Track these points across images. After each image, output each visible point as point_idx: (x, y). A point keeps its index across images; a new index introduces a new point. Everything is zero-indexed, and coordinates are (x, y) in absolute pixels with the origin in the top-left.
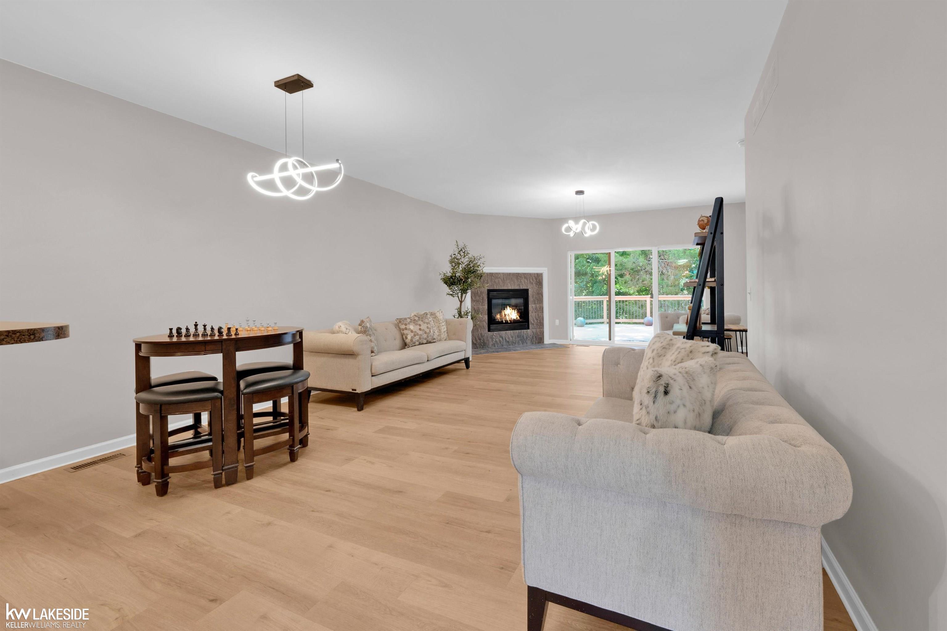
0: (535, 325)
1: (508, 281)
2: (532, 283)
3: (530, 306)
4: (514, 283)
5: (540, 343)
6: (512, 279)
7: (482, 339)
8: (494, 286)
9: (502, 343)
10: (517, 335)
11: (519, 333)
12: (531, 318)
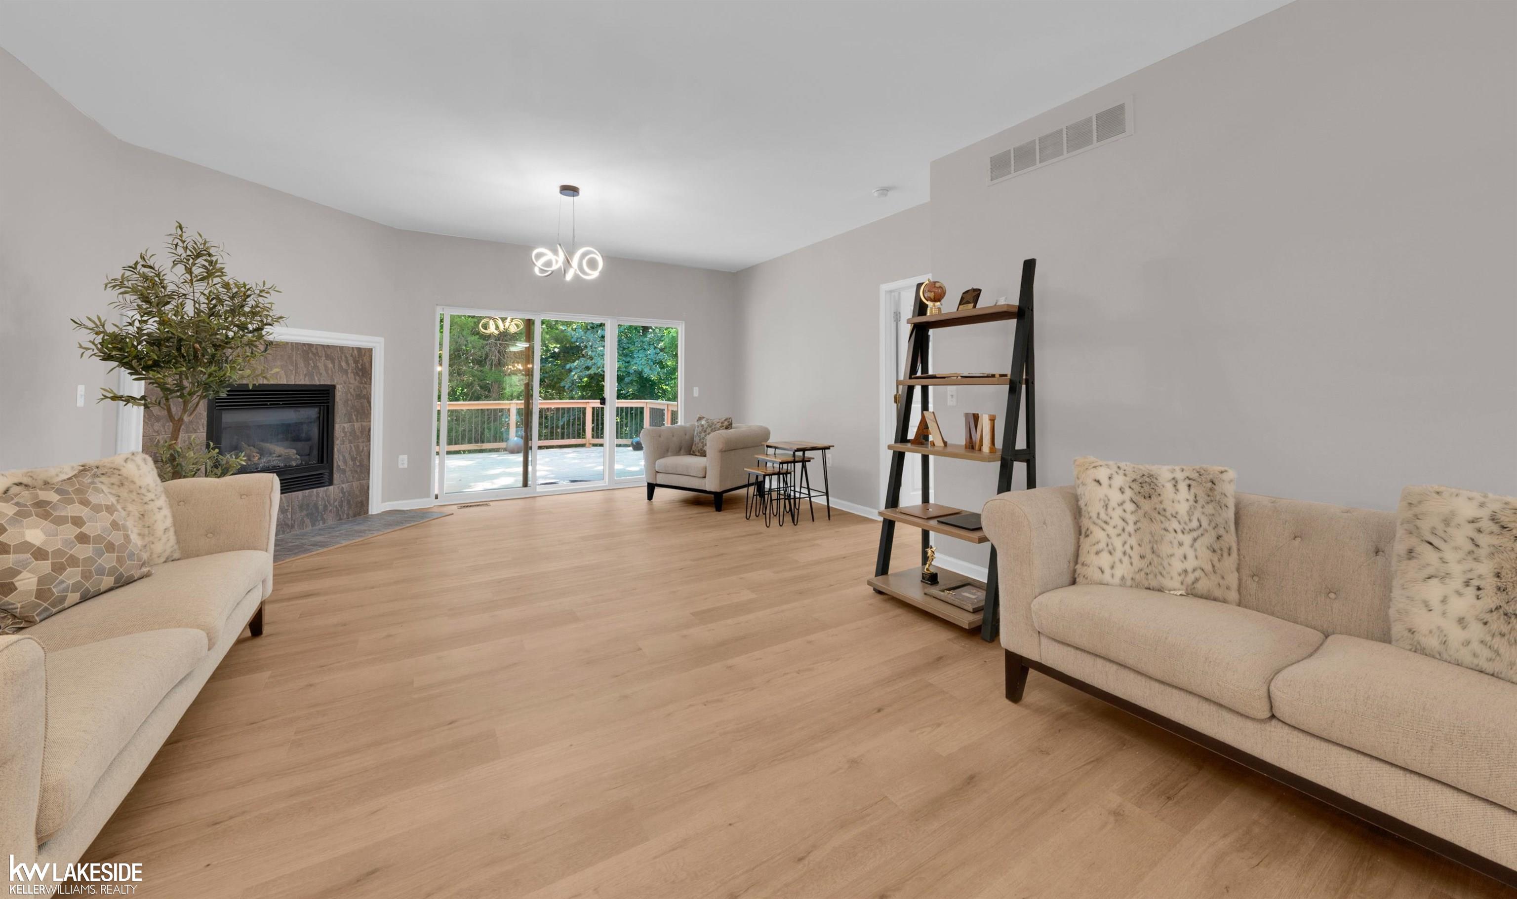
0: (348, 473)
1: (279, 363)
2: (346, 372)
3: (337, 427)
4: (296, 370)
5: (359, 514)
6: (290, 357)
10: (299, 502)
11: (304, 497)
12: (338, 456)
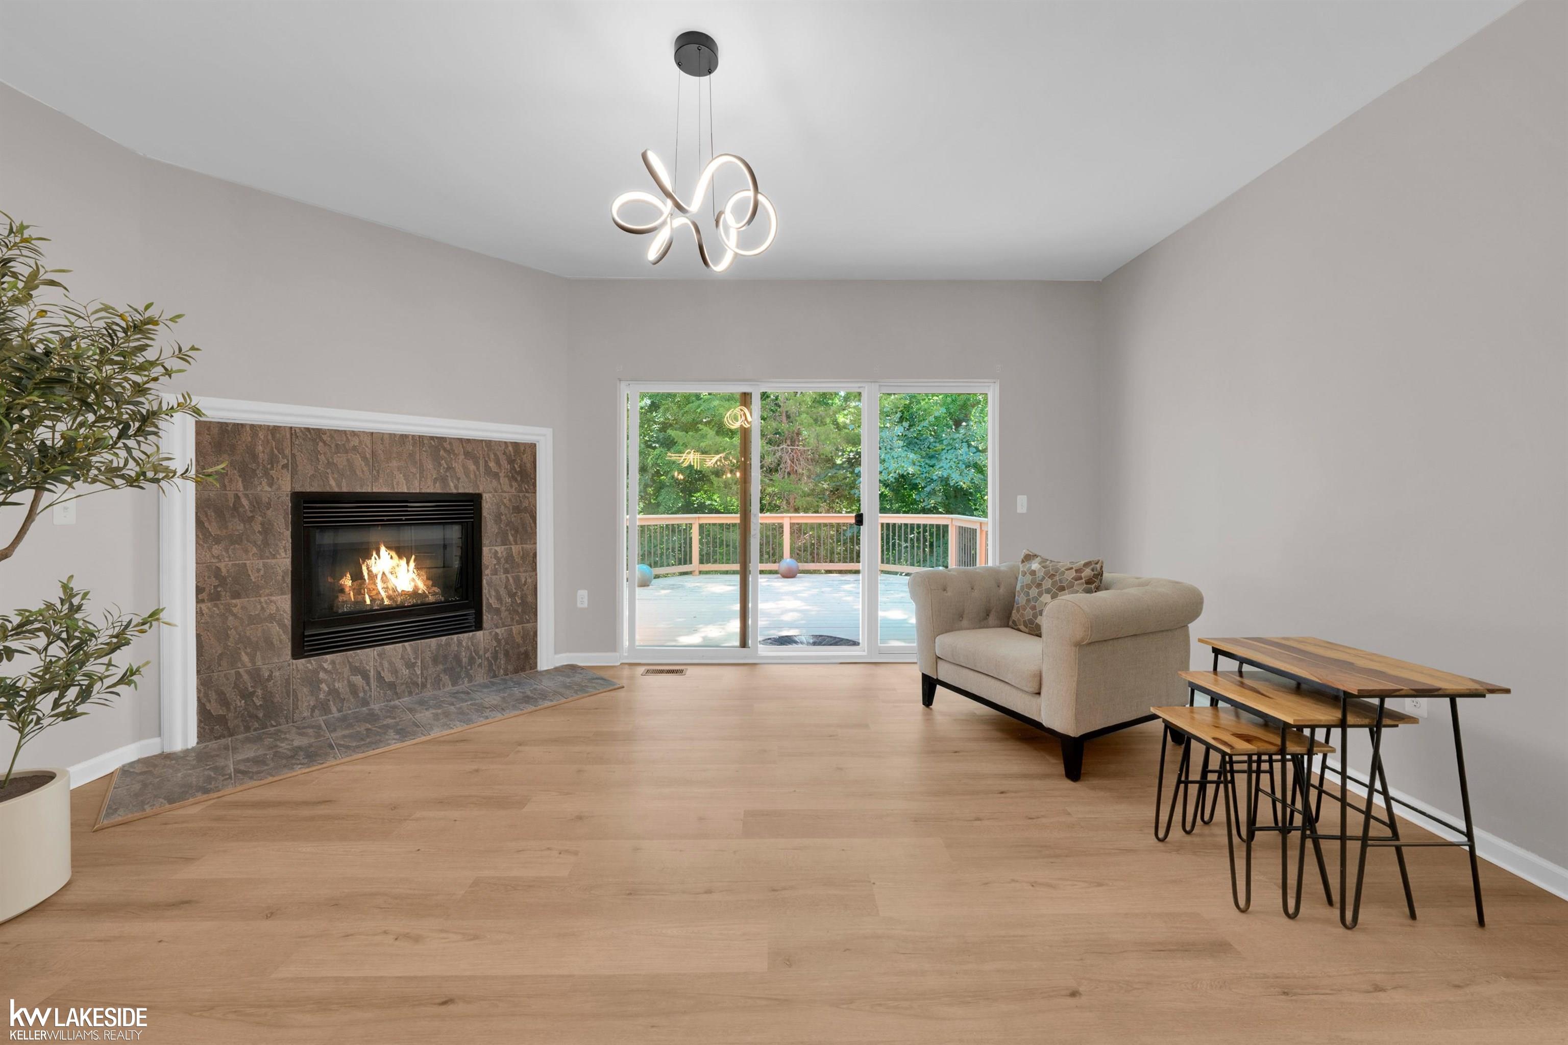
0: (504, 614)
1: (394, 464)
2: (496, 476)
3: (485, 550)
4: (421, 473)
5: (523, 669)
6: (411, 455)
7: (259, 692)
8: (327, 478)
9: (361, 695)
10: (432, 653)
11: (439, 646)
12: (489, 591)
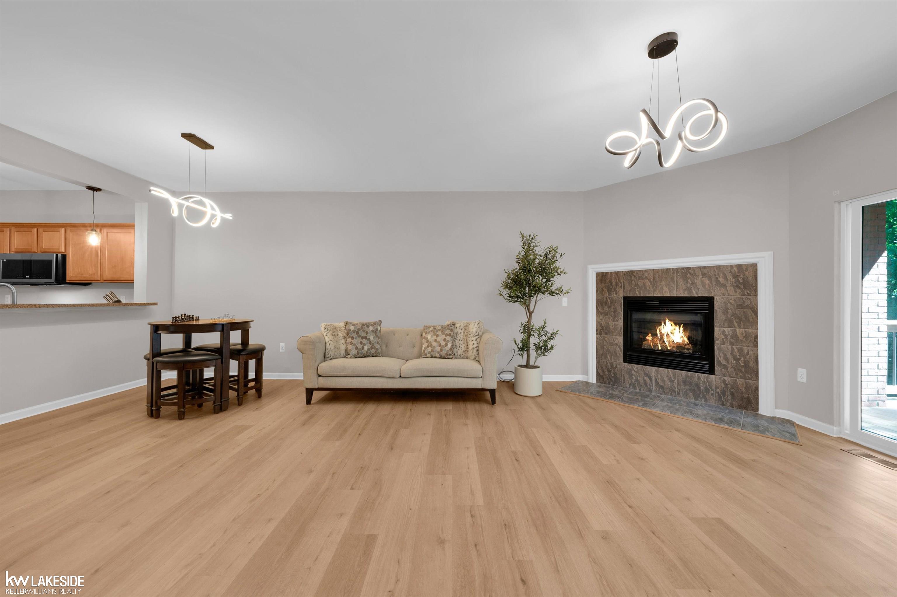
0: (732, 369)
1: (664, 283)
3: (716, 329)
4: (677, 286)
5: (747, 409)
6: (672, 278)
7: (613, 371)
8: (635, 291)
9: (649, 386)
10: (683, 379)
11: (687, 376)
12: (719, 354)
